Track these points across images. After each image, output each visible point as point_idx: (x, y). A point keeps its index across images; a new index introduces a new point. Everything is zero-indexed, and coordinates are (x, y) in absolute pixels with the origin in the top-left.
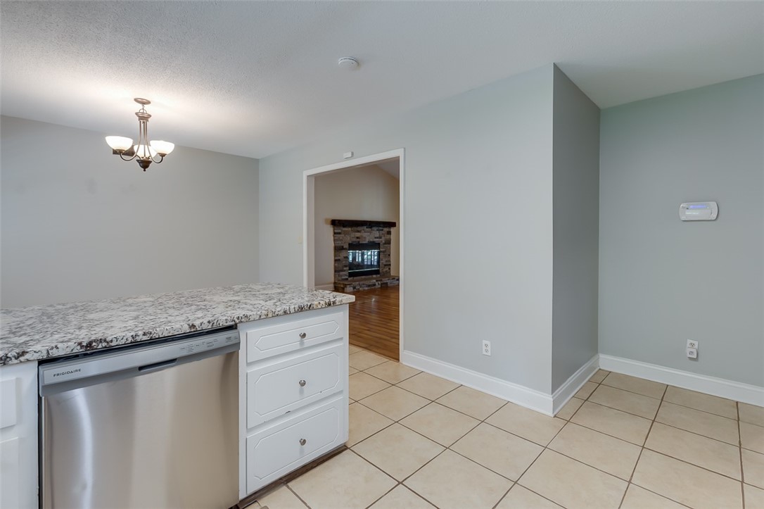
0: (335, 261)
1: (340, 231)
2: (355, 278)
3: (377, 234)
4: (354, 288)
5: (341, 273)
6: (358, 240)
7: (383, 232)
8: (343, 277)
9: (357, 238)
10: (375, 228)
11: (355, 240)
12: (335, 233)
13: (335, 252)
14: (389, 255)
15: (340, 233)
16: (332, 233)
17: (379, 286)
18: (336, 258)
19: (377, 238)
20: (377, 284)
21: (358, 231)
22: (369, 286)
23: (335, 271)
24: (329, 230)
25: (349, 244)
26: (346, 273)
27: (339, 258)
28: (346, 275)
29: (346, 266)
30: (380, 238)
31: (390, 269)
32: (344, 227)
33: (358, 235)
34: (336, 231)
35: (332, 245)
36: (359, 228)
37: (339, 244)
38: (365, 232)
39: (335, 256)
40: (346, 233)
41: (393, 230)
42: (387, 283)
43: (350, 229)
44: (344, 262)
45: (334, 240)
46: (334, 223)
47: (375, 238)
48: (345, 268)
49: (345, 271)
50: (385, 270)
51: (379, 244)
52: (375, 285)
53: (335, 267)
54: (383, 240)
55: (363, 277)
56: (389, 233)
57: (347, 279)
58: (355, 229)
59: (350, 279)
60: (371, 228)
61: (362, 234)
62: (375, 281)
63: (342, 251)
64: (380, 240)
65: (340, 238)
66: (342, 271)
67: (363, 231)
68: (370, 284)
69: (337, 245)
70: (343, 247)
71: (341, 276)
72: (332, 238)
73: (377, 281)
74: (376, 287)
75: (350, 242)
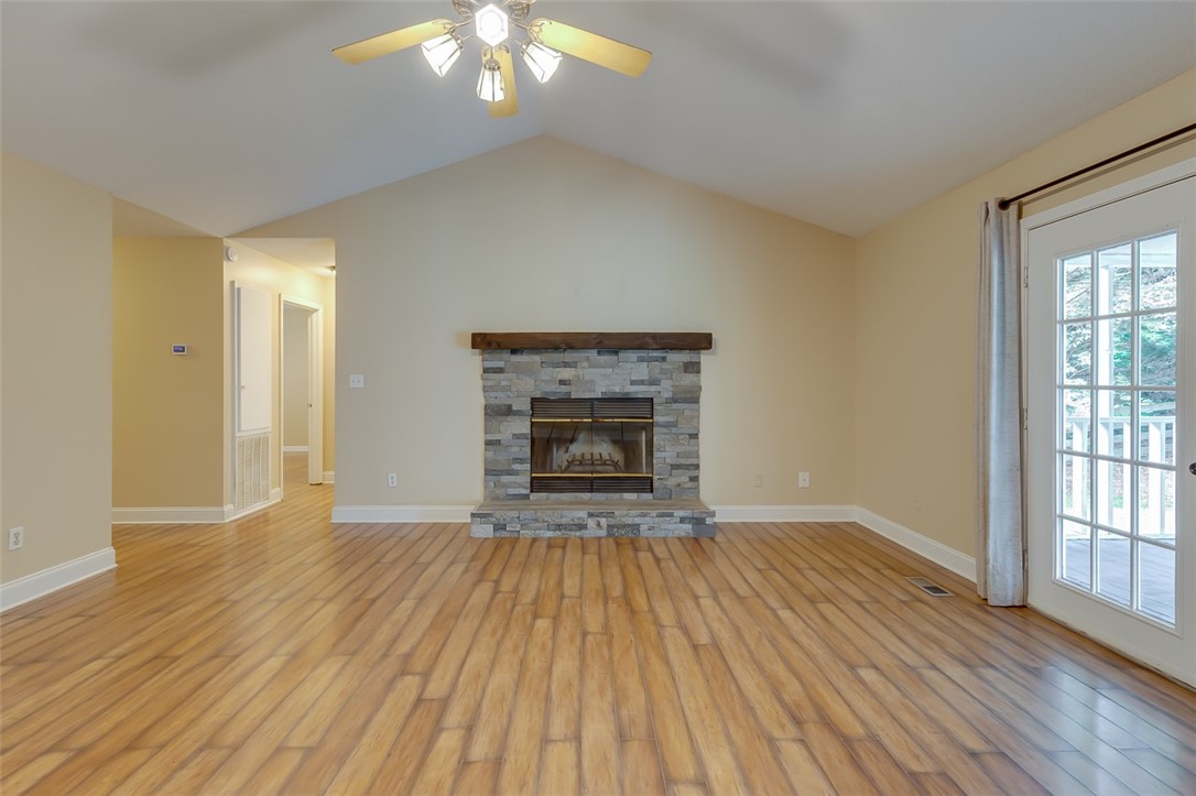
0: (488, 443)
1: (501, 364)
2: (554, 496)
3: (642, 371)
5: (505, 479)
6: (564, 389)
7: (664, 365)
8: (512, 491)
9: (562, 382)
10: (632, 355)
11: (554, 387)
12: (486, 370)
13: (487, 420)
14: (694, 436)
15: (500, 370)
16: (479, 370)
17: (603, 533)
18: (490, 437)
19: (642, 382)
21: (566, 365)
23: (488, 472)
24: (475, 361)
25: (534, 400)
26: (525, 479)
27: (497, 437)
28: (520, 486)
29: (521, 461)
30: (653, 382)
31: (695, 479)
32: (514, 352)
33: (566, 373)
34: (489, 364)
35: (479, 402)
36: (569, 356)
37: (501, 399)
38: (591, 366)
39: (486, 433)
40: (518, 370)
41: (705, 358)
42: (636, 527)
43: (537, 358)
44: (513, 449)
45: (485, 389)
46: (484, 342)
47: (633, 383)
48: (516, 467)
49: (516, 473)
50: (672, 482)
53: (486, 461)
54: (664, 390)
56: (693, 367)
57: (526, 496)
59: (534, 496)
60: (616, 353)
61: (580, 372)
62: (583, 514)
63: (509, 418)
64: (653, 388)
65: (504, 383)
66: (510, 473)
67: (585, 364)
68: (564, 521)
69: (493, 401)
70: (510, 406)
71: (505, 486)
72: (479, 383)
73: (591, 515)
74: (586, 534)
75: (538, 395)
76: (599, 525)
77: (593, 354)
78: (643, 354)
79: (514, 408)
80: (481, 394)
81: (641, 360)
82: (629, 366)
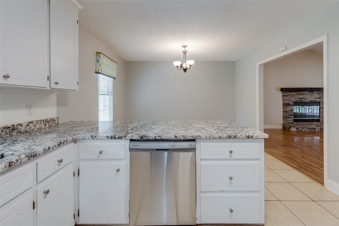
0: (284, 112)
1: (287, 94)
2: (298, 123)
4: (297, 129)
5: (288, 119)
6: (301, 100)
8: (289, 122)
9: (300, 98)
10: (316, 92)
11: (298, 99)
12: (283, 96)
13: (283, 107)
15: (287, 96)
16: (281, 96)
17: (319, 130)
18: (284, 110)
19: (318, 98)
20: (317, 128)
21: (301, 95)
22: (310, 129)
23: (284, 118)
24: (280, 94)
25: (294, 102)
26: (292, 119)
27: (286, 110)
28: (291, 121)
29: (292, 115)
30: (320, 98)
32: (290, 92)
33: (301, 96)
34: (284, 95)
35: (282, 102)
36: (302, 93)
37: (287, 102)
38: (307, 95)
39: (283, 109)
40: (291, 96)
43: (295, 93)
44: (290, 113)
45: (283, 100)
46: (282, 90)
47: (316, 98)
48: (291, 117)
49: (291, 118)
51: (320, 102)
52: (315, 129)
53: (283, 115)
55: (306, 123)
57: (292, 123)
58: (299, 93)
59: (294, 123)
60: (312, 92)
61: (304, 96)
62: (315, 126)
63: (289, 106)
64: (320, 100)
65: (287, 99)
66: (289, 118)
67: (305, 94)
68: (311, 127)
69: (285, 102)
70: (289, 104)
71: (288, 121)
72: (282, 99)
73: (317, 126)
74: (316, 130)
75: (295, 101)
76: (318, 128)
77: (307, 92)
78: (318, 92)
79: (290, 104)
80: (282, 101)
81: (318, 93)
82: (315, 95)
